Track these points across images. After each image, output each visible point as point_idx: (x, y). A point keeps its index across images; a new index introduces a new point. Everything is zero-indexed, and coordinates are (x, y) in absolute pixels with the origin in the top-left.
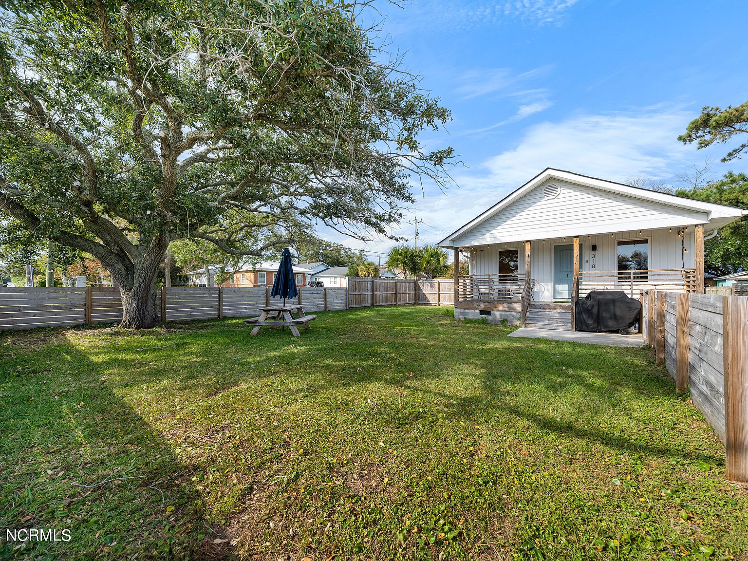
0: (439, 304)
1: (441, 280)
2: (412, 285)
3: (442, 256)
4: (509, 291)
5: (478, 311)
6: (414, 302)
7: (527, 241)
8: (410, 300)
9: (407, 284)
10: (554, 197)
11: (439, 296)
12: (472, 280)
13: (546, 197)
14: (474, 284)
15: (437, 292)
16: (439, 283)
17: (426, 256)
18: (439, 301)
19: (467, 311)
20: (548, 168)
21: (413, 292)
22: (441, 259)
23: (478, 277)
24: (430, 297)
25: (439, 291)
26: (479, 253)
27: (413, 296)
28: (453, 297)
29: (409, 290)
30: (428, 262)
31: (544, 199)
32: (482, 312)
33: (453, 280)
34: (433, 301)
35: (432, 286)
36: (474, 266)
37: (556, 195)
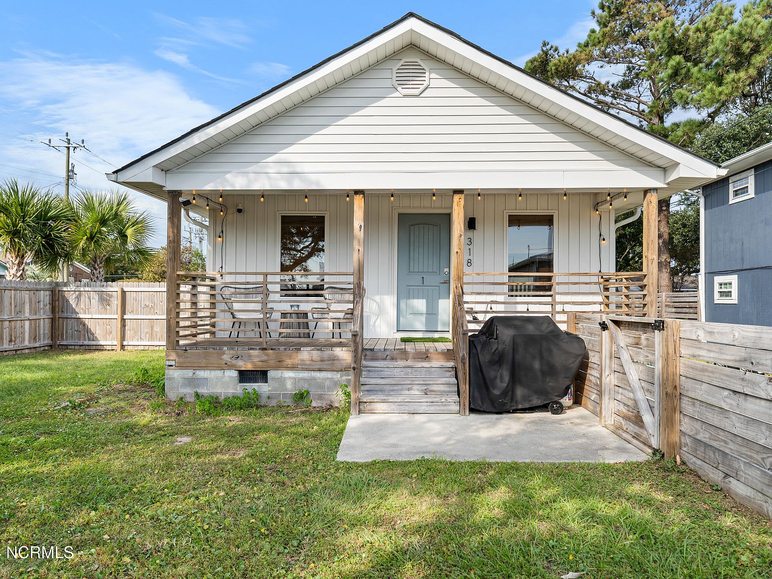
0: (123, 347)
1: (129, 286)
2: (45, 296)
3: (133, 224)
4: (305, 315)
5: (234, 374)
6: (48, 342)
7: (357, 192)
8: (34, 338)
9: (26, 295)
10: (417, 92)
11: (123, 326)
12: (213, 287)
13: (399, 88)
14: (219, 298)
15: (117, 316)
16: (124, 293)
17: (87, 221)
18: (123, 338)
19: (201, 374)
20: (411, 15)
21: (44, 315)
22: (129, 232)
23: (228, 279)
24: (97, 330)
25: (124, 312)
26: (232, 216)
27: (44, 327)
28: (161, 329)
29: (34, 311)
30: (91, 238)
31: (397, 94)
32: (245, 376)
33: (163, 287)
34: (107, 337)
35: (104, 300)
36: (219, 250)
37: (422, 87)
